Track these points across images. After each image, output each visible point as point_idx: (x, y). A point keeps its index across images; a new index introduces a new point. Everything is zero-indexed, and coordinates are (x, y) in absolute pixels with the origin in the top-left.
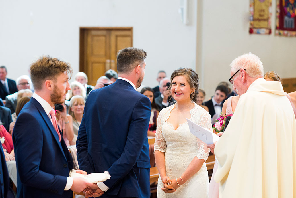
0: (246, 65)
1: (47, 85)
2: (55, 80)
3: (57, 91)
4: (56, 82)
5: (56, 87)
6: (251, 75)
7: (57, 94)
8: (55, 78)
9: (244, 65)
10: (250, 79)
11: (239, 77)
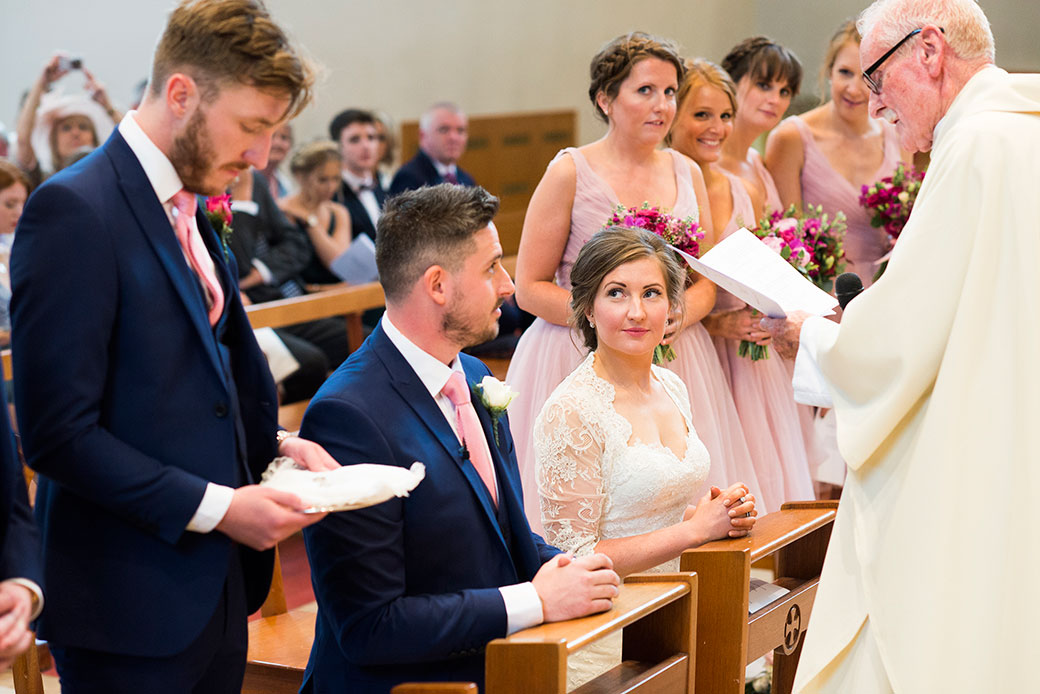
0: (940, 13)
1: (173, 92)
2: (209, 93)
3: (200, 139)
4: (210, 102)
5: (199, 119)
6: (959, 48)
7: (197, 148)
8: (212, 87)
9: (933, 11)
10: (958, 64)
11: (914, 57)
